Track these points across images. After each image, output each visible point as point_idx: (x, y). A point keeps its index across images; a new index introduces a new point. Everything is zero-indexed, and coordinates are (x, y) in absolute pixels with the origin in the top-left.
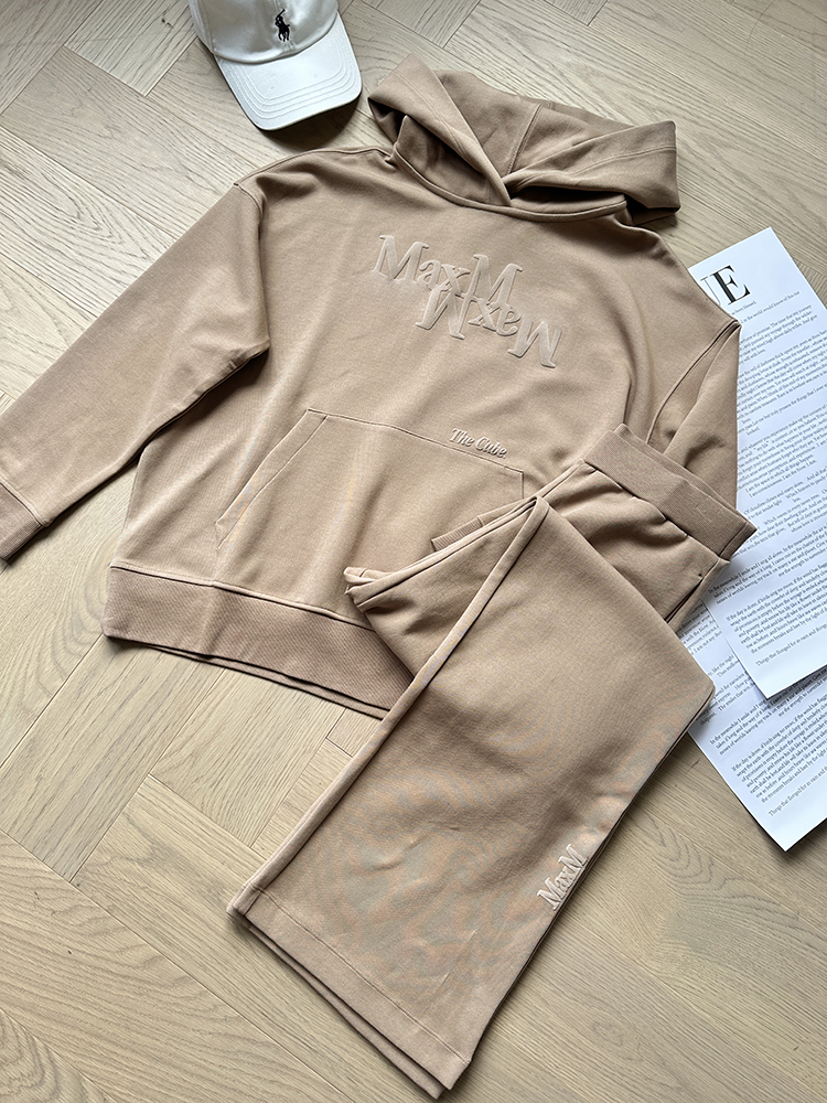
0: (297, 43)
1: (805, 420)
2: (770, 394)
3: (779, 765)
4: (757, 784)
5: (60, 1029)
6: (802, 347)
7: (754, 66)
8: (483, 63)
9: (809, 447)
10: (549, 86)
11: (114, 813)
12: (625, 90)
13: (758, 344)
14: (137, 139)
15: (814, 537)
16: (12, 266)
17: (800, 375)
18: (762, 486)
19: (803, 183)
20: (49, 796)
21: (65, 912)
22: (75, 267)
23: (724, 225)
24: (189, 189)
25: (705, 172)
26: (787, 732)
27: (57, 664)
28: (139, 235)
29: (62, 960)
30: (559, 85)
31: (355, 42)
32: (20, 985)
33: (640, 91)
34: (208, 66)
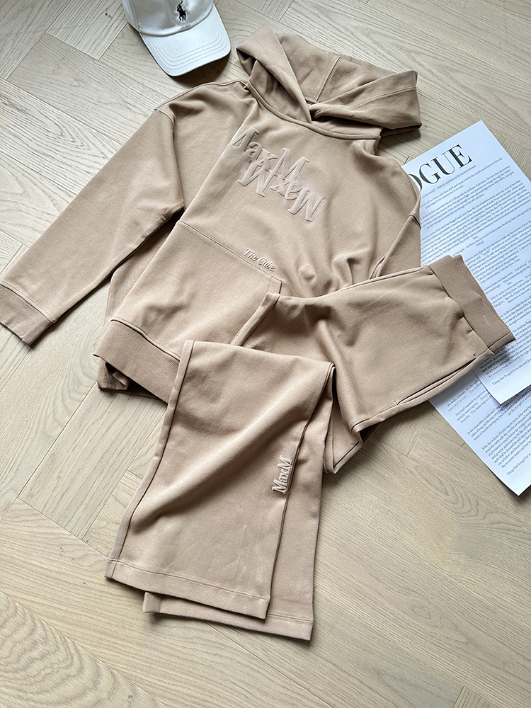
0: (191, 22)
1: (511, 235)
2: (489, 221)
3: (511, 444)
4: (498, 457)
5: (81, 631)
6: (506, 191)
7: (469, 22)
8: (304, 29)
9: (515, 251)
10: (345, 41)
11: (107, 496)
12: (392, 41)
13: (479, 191)
14: (94, 86)
15: (522, 305)
16: (22, 167)
17: (506, 208)
18: (488, 277)
19: (504, 91)
20: (66, 488)
21: (80, 558)
22: (61, 165)
23: (457, 118)
24: (130, 116)
25: (444, 88)
26: (514, 424)
27: (65, 407)
28: (101, 145)
29: (80, 588)
30: (352, 40)
31: (225, 21)
32: (55, 605)
33: (401, 41)
34: (136, 40)
